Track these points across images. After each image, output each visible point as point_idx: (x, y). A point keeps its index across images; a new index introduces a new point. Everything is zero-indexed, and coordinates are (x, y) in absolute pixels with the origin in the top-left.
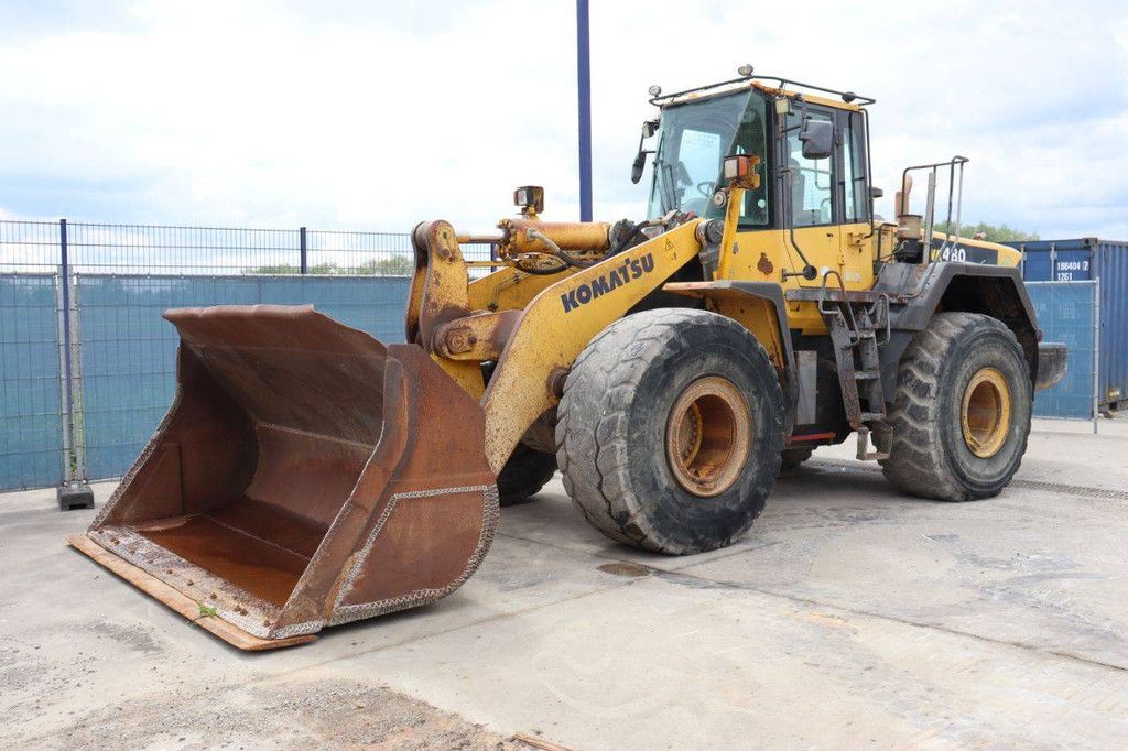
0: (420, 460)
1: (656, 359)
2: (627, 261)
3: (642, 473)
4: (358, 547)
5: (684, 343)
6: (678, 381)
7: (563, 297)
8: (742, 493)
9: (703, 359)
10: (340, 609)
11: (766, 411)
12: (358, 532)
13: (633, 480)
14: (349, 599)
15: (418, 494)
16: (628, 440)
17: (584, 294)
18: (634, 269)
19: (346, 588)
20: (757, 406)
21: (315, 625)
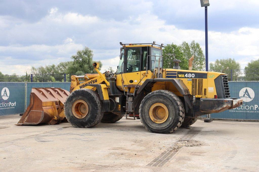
0: (34, 106)
1: (70, 96)
2: (92, 81)
3: (67, 113)
4: (27, 116)
5: (75, 94)
6: (74, 100)
7: (80, 87)
8: (86, 119)
9: (78, 97)
10: (25, 123)
11: (92, 106)
12: (27, 114)
13: (66, 114)
14: (26, 122)
15: (34, 111)
16: (65, 108)
17: (84, 86)
18: (93, 82)
19: (26, 120)
20: (90, 105)
21: (21, 124)
